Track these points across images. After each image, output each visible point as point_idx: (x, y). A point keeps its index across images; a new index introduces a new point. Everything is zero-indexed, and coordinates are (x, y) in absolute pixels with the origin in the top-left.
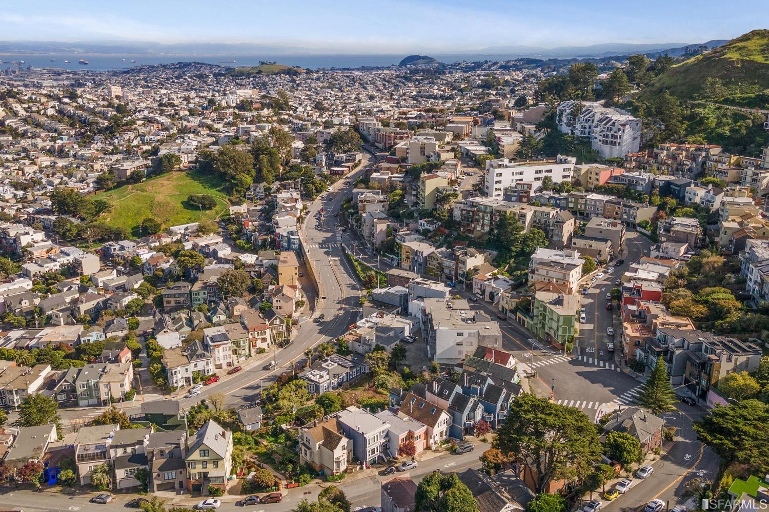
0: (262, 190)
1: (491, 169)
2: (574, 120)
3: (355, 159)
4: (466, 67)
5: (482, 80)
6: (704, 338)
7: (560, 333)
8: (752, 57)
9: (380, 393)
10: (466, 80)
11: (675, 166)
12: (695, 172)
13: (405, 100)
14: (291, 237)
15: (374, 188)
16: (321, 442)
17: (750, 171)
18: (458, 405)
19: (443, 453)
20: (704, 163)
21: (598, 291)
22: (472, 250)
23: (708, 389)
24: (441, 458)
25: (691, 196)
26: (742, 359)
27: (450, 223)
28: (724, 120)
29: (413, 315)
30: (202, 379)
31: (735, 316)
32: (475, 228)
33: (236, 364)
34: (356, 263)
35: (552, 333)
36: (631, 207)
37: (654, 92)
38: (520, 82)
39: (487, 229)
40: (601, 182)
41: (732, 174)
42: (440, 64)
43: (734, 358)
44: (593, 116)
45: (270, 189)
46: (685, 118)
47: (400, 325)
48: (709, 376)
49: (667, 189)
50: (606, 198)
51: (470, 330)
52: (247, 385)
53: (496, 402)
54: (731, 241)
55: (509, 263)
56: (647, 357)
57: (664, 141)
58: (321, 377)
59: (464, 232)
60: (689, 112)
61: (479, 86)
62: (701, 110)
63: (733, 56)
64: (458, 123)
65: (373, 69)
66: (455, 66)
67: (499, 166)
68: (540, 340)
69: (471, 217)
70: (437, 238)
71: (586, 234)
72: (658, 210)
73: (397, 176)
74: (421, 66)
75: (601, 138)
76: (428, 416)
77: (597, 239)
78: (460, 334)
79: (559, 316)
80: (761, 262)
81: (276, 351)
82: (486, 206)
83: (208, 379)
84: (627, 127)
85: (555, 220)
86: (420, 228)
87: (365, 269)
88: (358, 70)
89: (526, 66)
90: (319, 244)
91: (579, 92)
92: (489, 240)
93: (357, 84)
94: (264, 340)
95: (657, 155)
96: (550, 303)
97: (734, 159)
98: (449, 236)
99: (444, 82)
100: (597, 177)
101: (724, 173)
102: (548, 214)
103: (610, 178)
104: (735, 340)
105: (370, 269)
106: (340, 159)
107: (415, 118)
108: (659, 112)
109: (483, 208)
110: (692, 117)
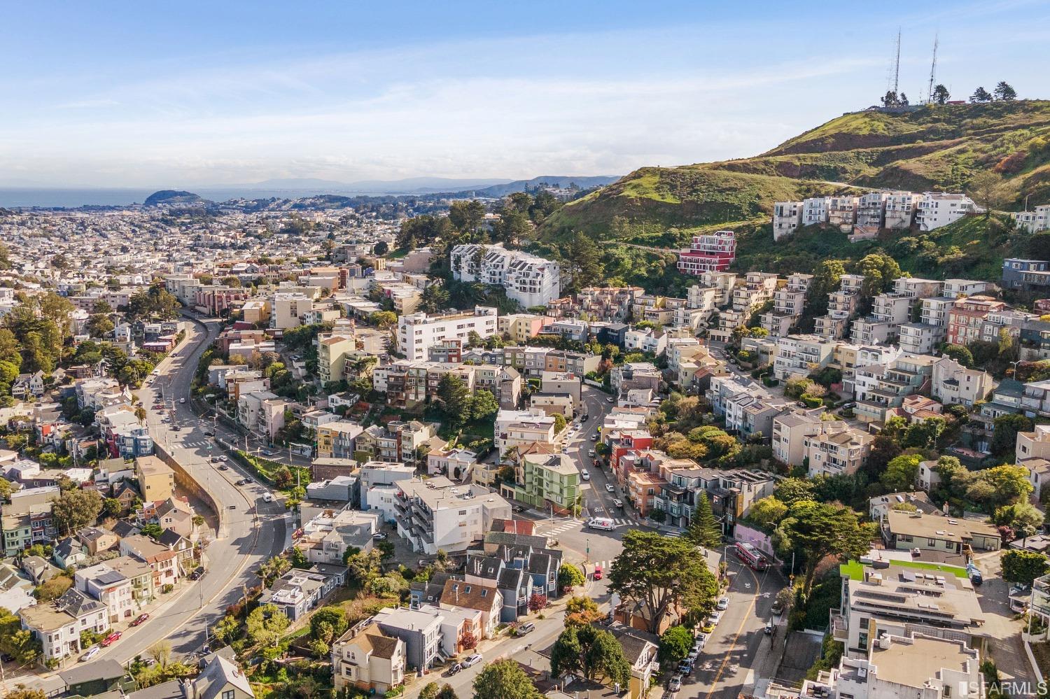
0: (40, 382)
1: (408, 327)
2: (478, 265)
3: (175, 330)
4: (246, 207)
5: (285, 223)
6: (716, 474)
7: (565, 495)
8: (649, 196)
9: (386, 598)
10: (262, 221)
11: (602, 312)
12: (624, 316)
13: (178, 251)
14: (139, 437)
15: (237, 363)
16: (370, 653)
17: (681, 311)
18: (508, 581)
19: (503, 640)
20: (630, 307)
21: (577, 449)
22: (414, 423)
23: (735, 524)
24: (504, 644)
25: (632, 342)
26: (760, 487)
27: (374, 396)
28: (639, 261)
29: (373, 507)
30: (94, 641)
31: (738, 449)
32: (407, 397)
33: (138, 613)
34: (251, 461)
35: (553, 498)
36: (576, 358)
37: (555, 233)
38: (337, 226)
39: (422, 397)
40: (533, 334)
41: (663, 316)
42: (207, 202)
43: (753, 486)
44: (503, 260)
45: (52, 379)
46: (601, 260)
47: (365, 521)
48: (735, 509)
49: (605, 337)
50: (546, 350)
51: (472, 506)
52: (170, 634)
53: (545, 573)
54: (694, 382)
55: (457, 434)
56: (666, 504)
57: (585, 285)
58: (294, 596)
59: (392, 404)
60: (602, 253)
61: (283, 231)
62: (613, 251)
63: (630, 193)
64: (322, 275)
65: (103, 208)
66: (232, 205)
67: (416, 322)
68: (539, 510)
69: (399, 384)
70: (359, 415)
71: (544, 390)
72: (604, 359)
73: (267, 346)
74: (180, 205)
75: (518, 285)
76: (479, 599)
77: (558, 395)
78: (462, 513)
79: (561, 476)
80: (736, 397)
81: (188, 587)
82: (418, 370)
83: (104, 639)
84: (546, 270)
85: (501, 379)
86: (331, 405)
87: (268, 466)
88: (79, 210)
89: (329, 204)
90: (182, 443)
91: (468, 234)
92: (427, 411)
93: (89, 229)
94: (169, 573)
95: (581, 301)
96: (547, 464)
97: (659, 300)
98: (374, 411)
99: (224, 226)
100: (528, 328)
101: (653, 315)
102: (492, 373)
103: (542, 328)
104: (745, 471)
105: (277, 465)
106: (153, 331)
107: (246, 271)
108: (576, 253)
109: (414, 372)
110: (606, 259)
